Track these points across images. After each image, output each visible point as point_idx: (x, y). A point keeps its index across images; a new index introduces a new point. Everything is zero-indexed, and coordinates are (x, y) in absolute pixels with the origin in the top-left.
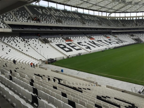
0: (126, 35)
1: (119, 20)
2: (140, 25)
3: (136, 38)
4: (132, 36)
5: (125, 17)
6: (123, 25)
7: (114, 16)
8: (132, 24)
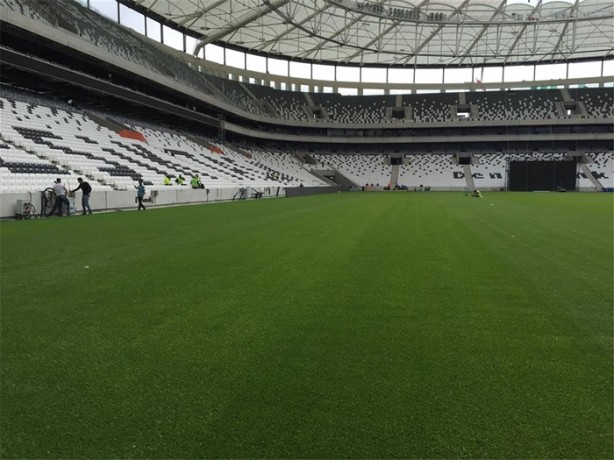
0: (281, 157)
2: (331, 117)
3: (322, 169)
4: (311, 161)
5: (268, 76)
6: (266, 109)
7: (222, 63)
8: (300, 109)
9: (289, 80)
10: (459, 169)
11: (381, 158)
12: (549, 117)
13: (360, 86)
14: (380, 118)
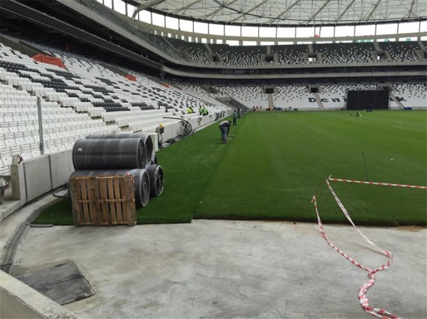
1: (164, 37)
2: (225, 61)
5: (179, 32)
7: (150, 23)
8: (204, 56)
9: (194, 35)
10: (312, 95)
11: (259, 89)
12: (367, 61)
13: (241, 39)
14: (257, 61)
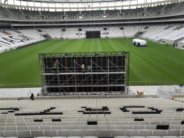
0: (32, 31)
1: (20, 10)
2: (46, 18)
3: (44, 33)
4: (40, 31)
5: (28, 7)
6: (27, 17)
7: (13, 4)
8: (38, 16)
9: (35, 7)
10: (78, 32)
11: (60, 29)
13: (56, 8)
14: (60, 18)
